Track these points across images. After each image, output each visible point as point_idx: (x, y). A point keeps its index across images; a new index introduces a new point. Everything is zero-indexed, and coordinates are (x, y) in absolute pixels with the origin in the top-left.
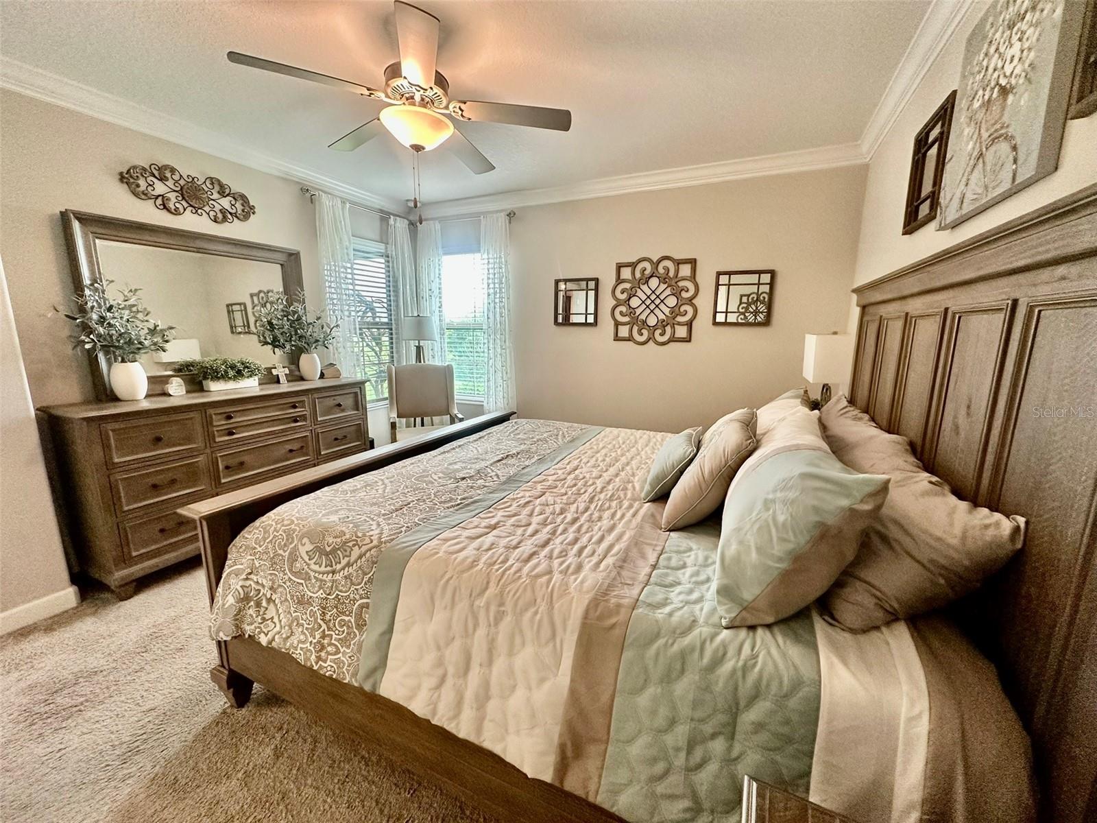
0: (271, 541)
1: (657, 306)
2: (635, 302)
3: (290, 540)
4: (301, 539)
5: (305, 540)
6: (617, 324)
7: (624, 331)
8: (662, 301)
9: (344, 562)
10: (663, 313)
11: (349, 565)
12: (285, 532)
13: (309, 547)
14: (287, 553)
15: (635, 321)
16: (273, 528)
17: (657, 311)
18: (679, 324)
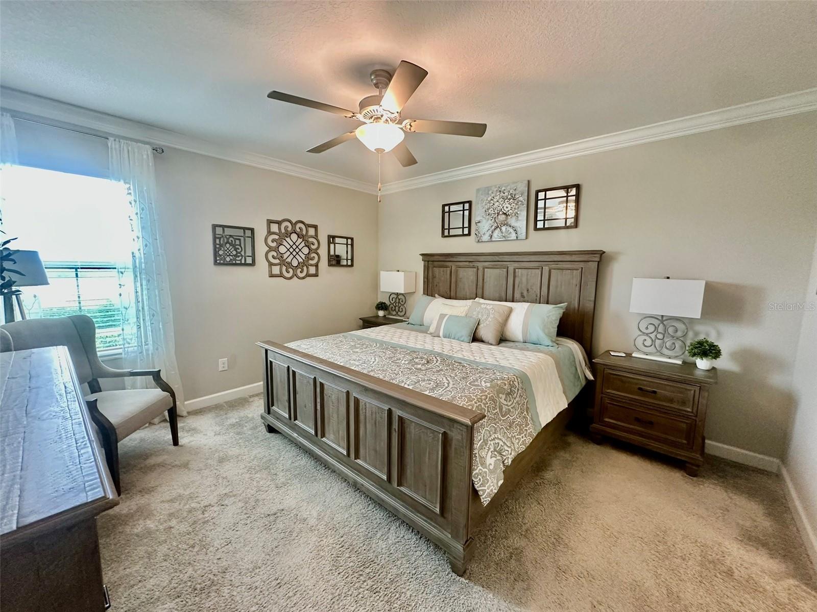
0: (488, 411)
1: (297, 253)
2: (282, 249)
3: (496, 401)
4: (499, 397)
5: (501, 395)
6: (271, 265)
7: (276, 270)
8: (300, 250)
9: (516, 391)
10: (301, 258)
11: (518, 390)
12: (490, 400)
13: (504, 397)
14: (498, 409)
15: (283, 263)
16: (482, 405)
17: (297, 256)
18: (311, 265)
